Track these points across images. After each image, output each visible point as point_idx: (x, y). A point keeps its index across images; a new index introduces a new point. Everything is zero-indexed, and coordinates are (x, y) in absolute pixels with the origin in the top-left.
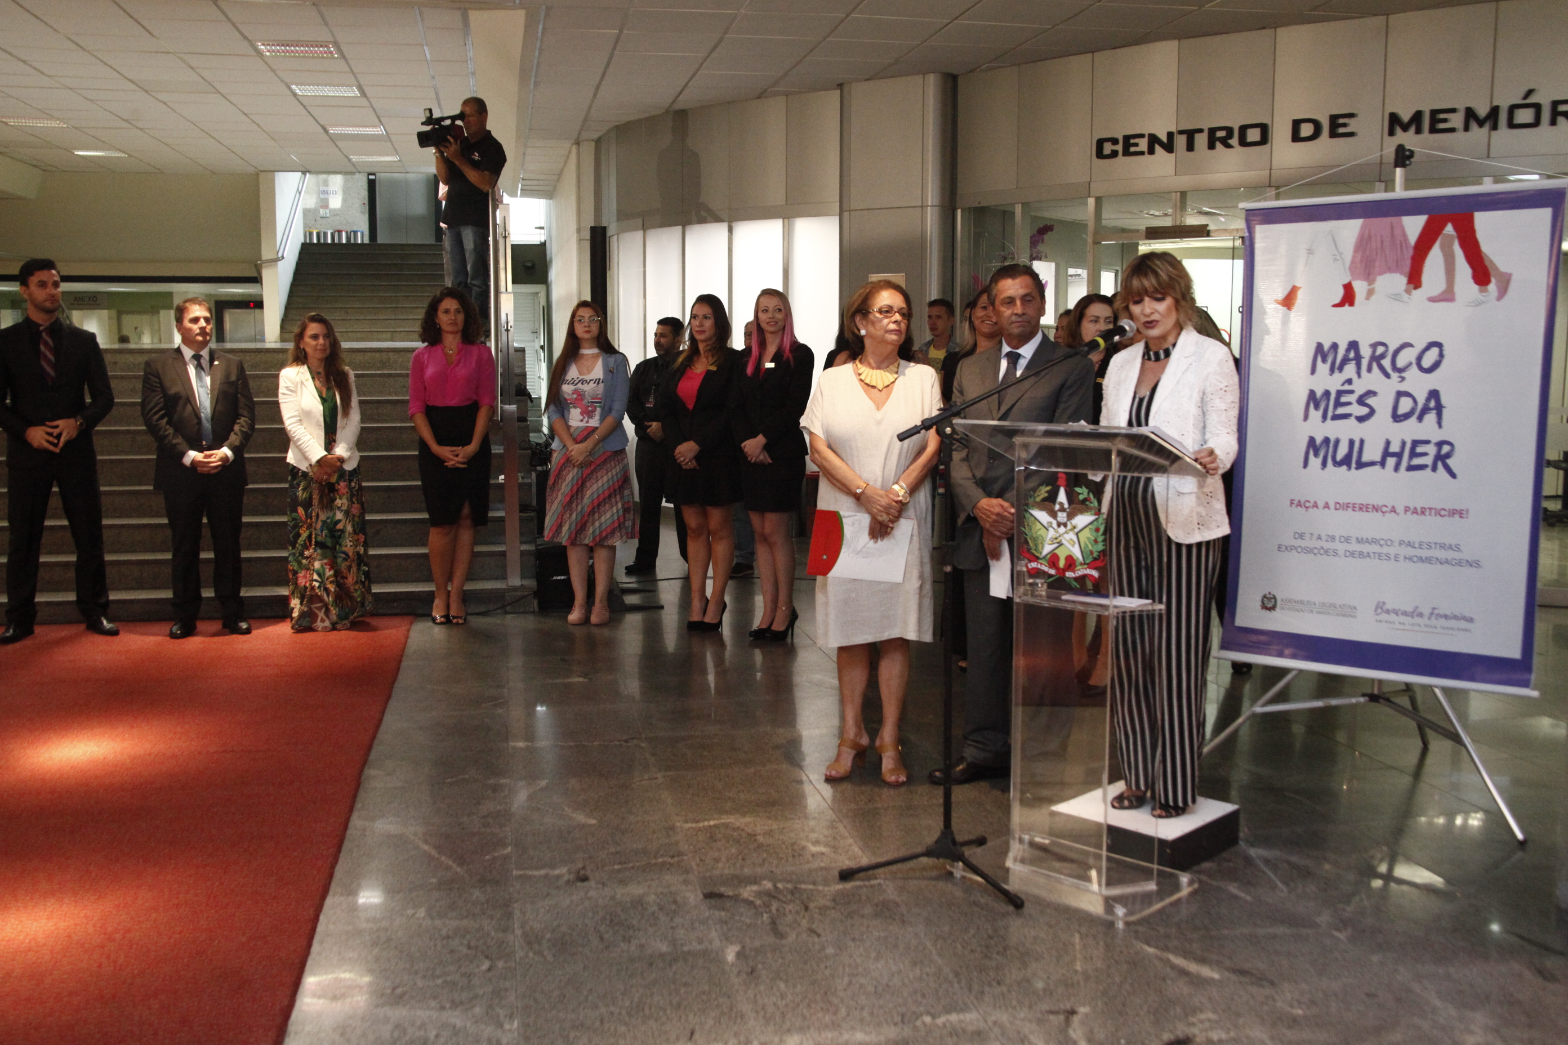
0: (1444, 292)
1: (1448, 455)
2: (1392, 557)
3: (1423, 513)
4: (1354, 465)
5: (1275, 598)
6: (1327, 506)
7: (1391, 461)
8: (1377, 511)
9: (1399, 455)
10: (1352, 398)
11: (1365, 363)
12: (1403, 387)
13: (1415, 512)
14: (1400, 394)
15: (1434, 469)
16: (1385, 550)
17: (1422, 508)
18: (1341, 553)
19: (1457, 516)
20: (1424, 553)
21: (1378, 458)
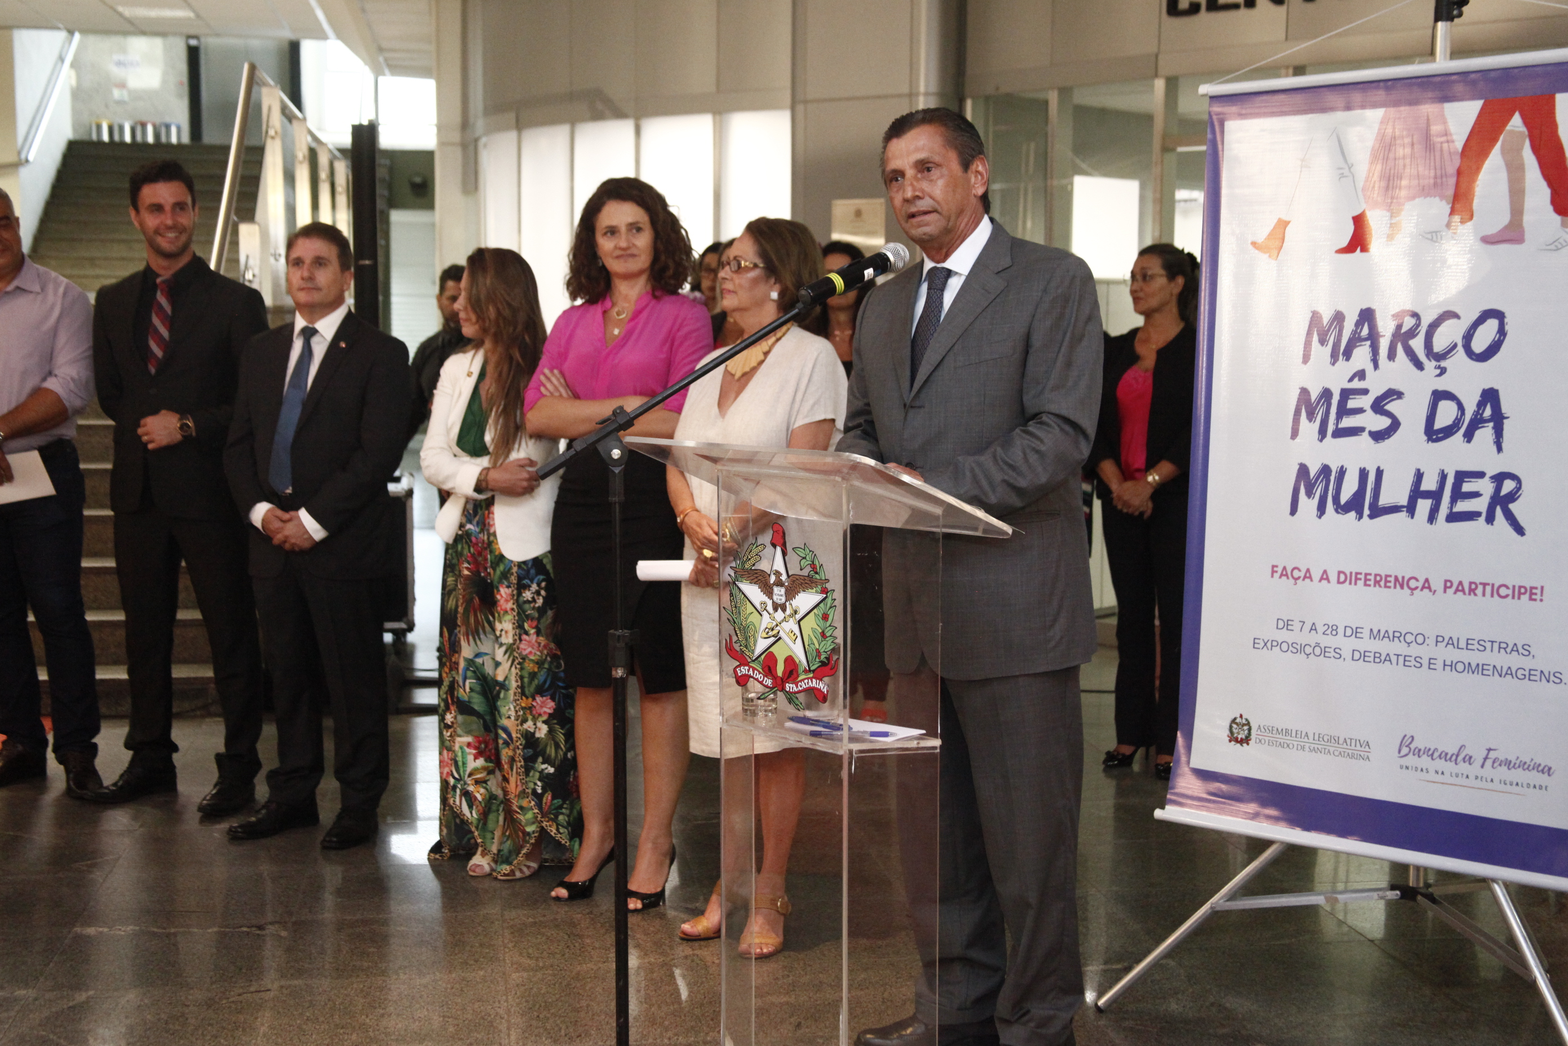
0: (1506, 228)
1: (1512, 497)
2: (1425, 662)
3: (1472, 591)
4: (1366, 512)
5: (1248, 724)
6: (1325, 577)
7: (1424, 506)
8: (1402, 587)
9: (1436, 496)
10: (1365, 402)
11: (1384, 345)
12: (1443, 384)
13: (1460, 588)
14: (1439, 396)
15: (1490, 519)
16: (1414, 650)
17: (1471, 583)
18: (1346, 653)
19: (1525, 598)
20: (1475, 658)
21: (1404, 501)
